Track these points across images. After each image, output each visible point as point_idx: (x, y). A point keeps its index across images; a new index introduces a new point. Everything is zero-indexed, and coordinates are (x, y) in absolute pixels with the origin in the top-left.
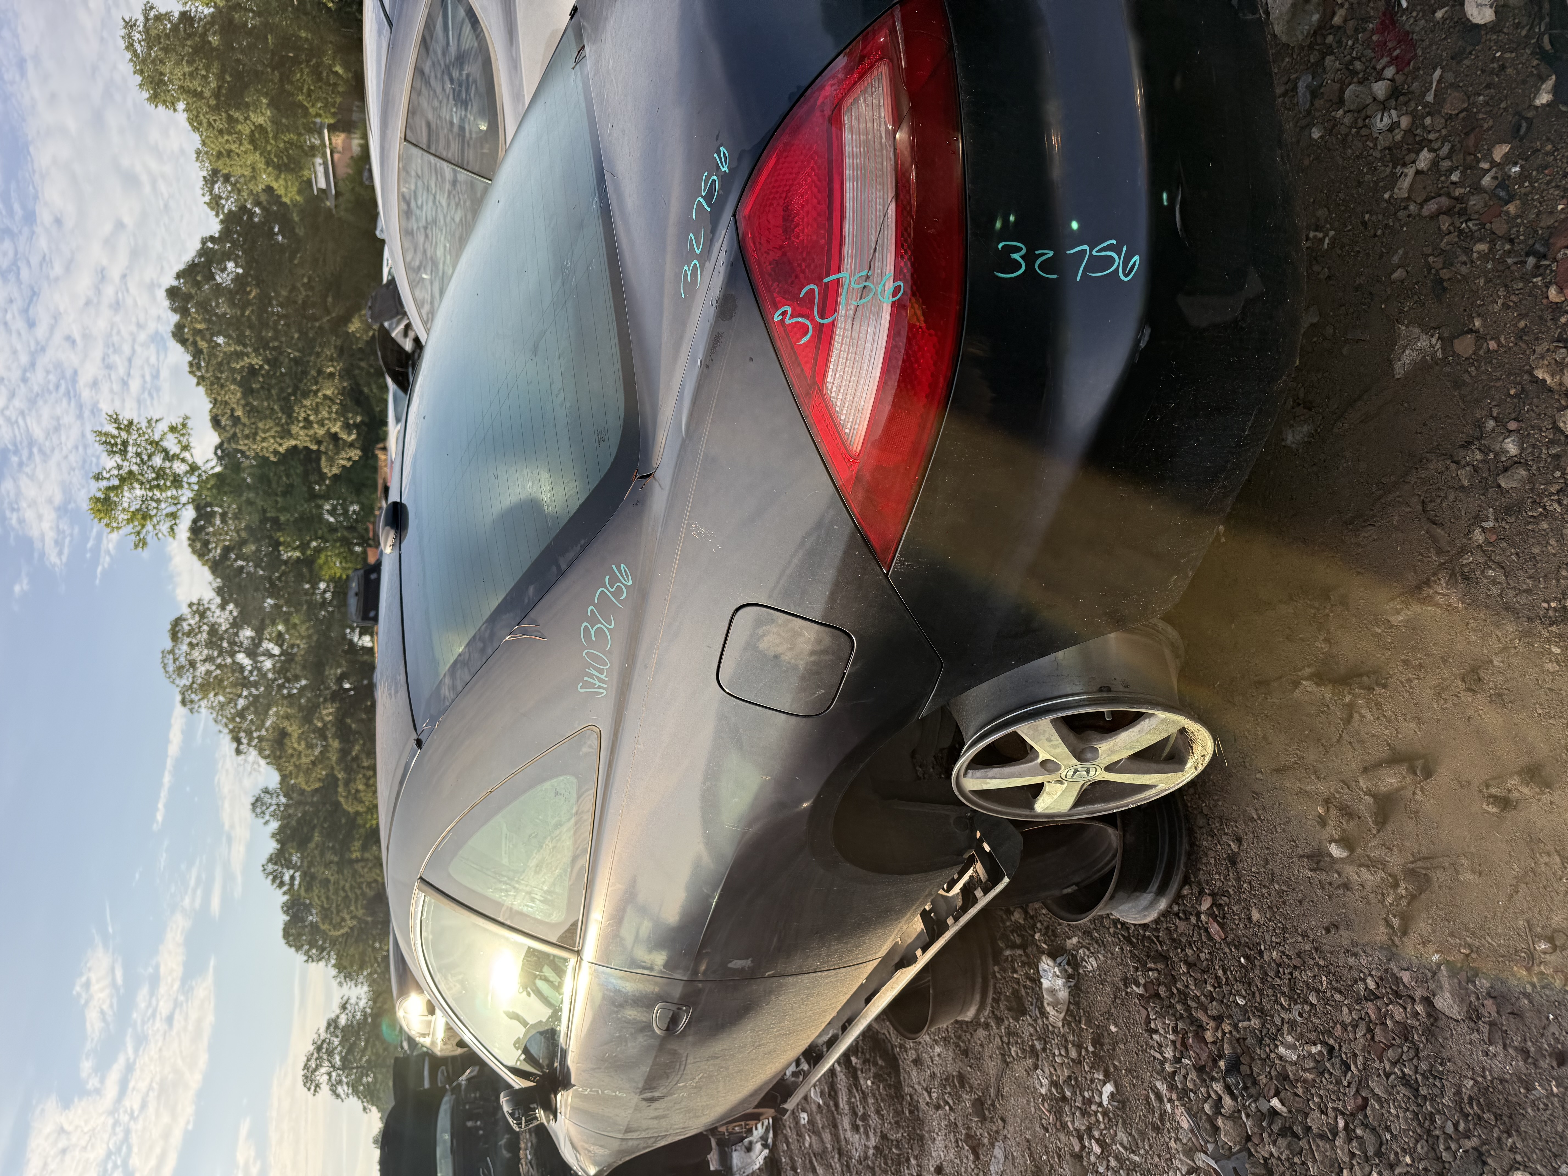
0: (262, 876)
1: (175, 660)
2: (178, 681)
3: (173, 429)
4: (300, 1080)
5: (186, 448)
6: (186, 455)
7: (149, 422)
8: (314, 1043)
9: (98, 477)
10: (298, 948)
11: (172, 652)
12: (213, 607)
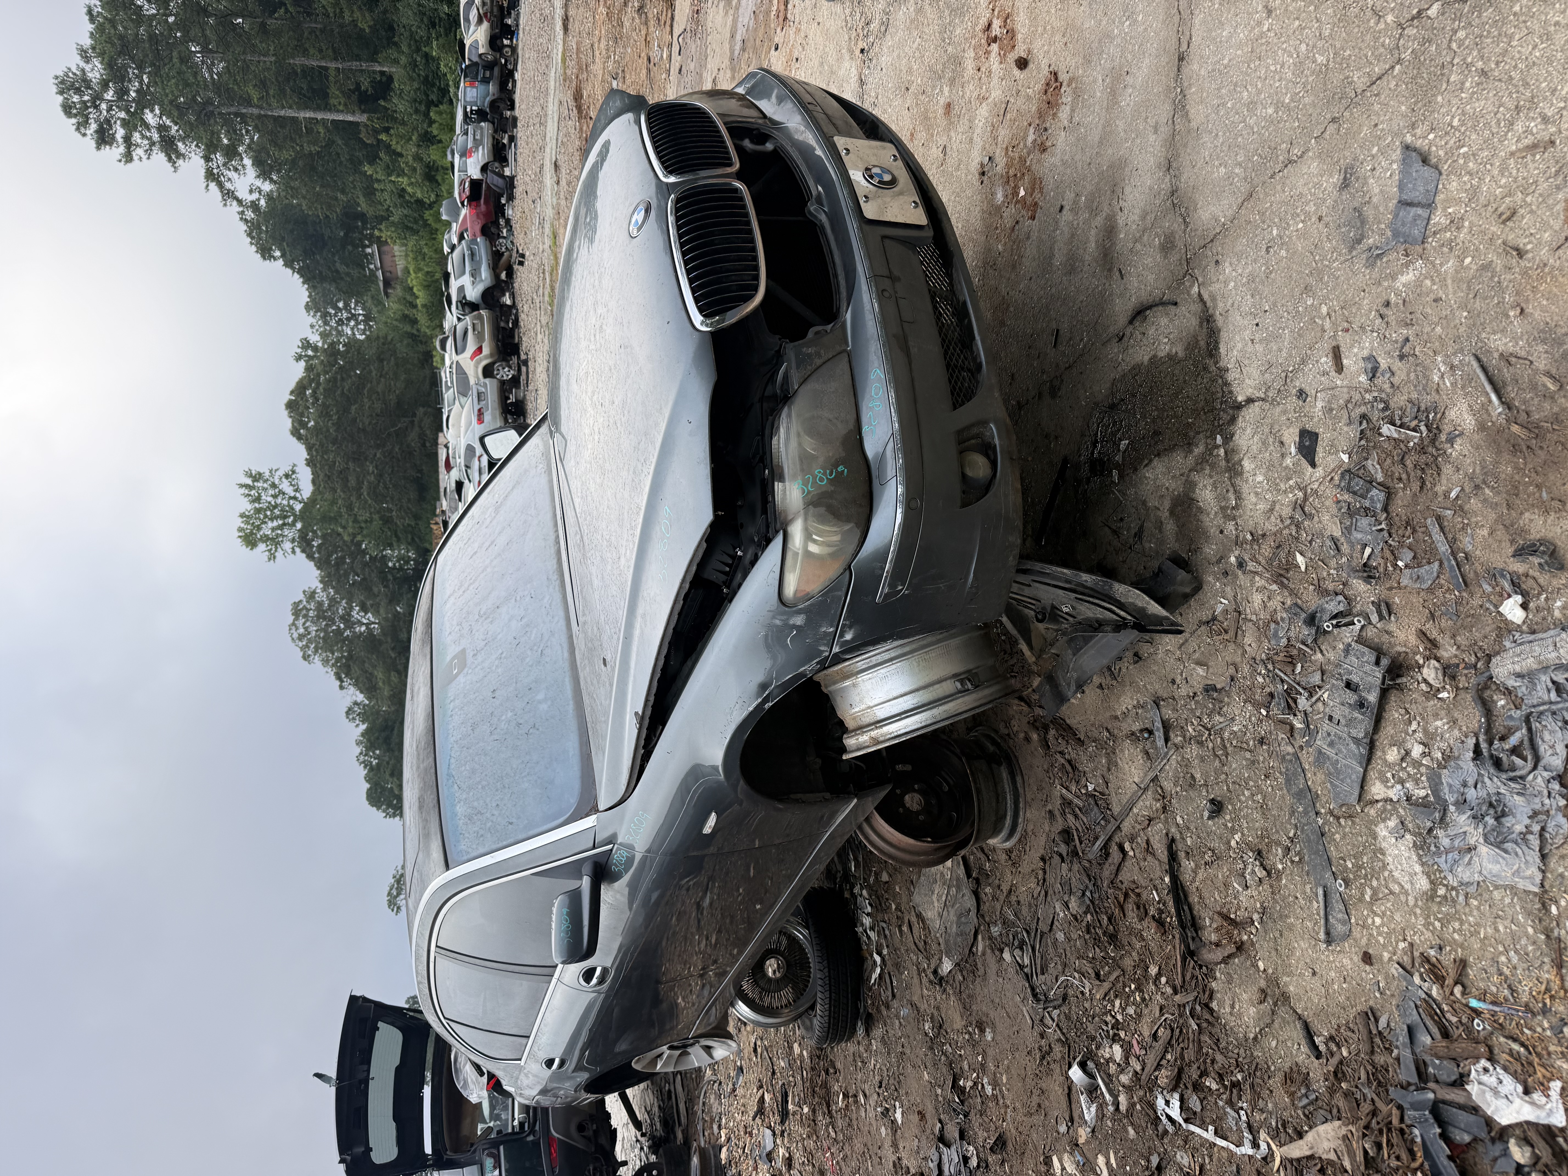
0: (357, 764)
1: (297, 629)
2: (301, 644)
3: (287, 476)
4: (386, 903)
5: (296, 490)
6: (298, 495)
7: (271, 471)
8: (394, 877)
9: (242, 515)
10: (378, 808)
11: (293, 624)
12: (318, 591)
